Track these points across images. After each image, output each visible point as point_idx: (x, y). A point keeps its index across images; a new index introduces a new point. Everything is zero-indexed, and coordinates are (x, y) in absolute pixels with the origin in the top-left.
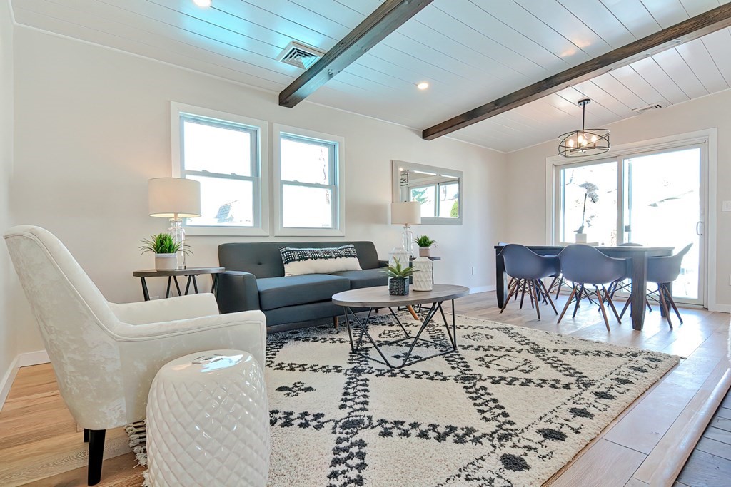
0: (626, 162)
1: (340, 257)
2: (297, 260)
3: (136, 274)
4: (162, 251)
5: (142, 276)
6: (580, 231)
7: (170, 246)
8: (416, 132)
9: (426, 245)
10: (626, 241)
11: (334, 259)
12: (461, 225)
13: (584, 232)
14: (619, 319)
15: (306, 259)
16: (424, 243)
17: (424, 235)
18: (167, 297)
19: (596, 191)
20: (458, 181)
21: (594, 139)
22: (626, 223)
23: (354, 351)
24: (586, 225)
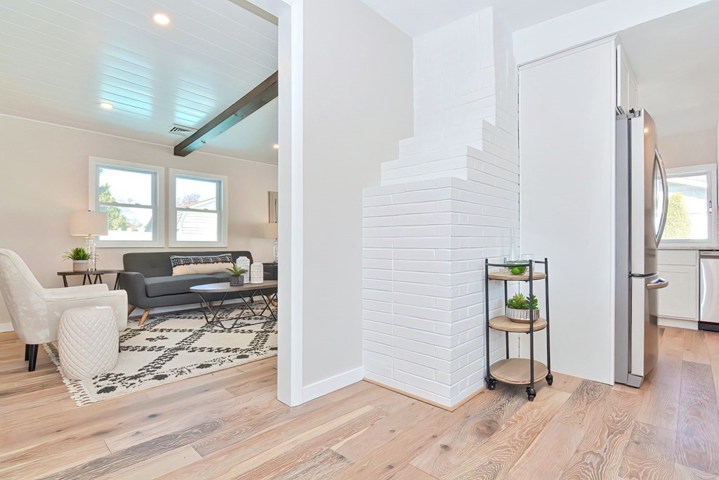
1: (217, 262)
2: (182, 265)
3: (59, 274)
4: (78, 259)
5: (64, 275)
7: (84, 256)
11: (212, 264)
15: (189, 264)
18: (84, 284)
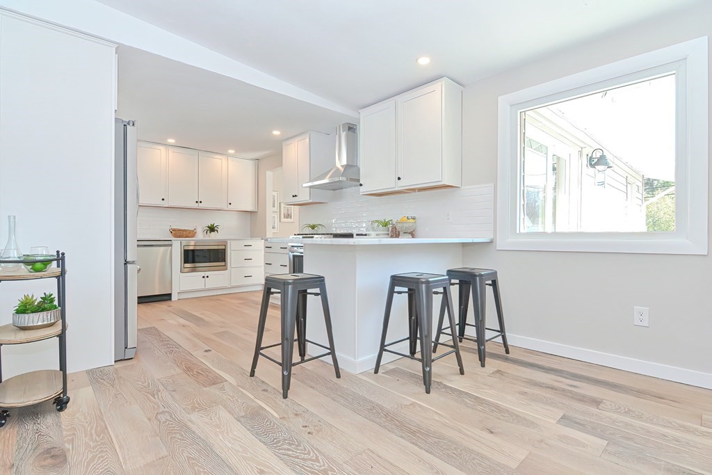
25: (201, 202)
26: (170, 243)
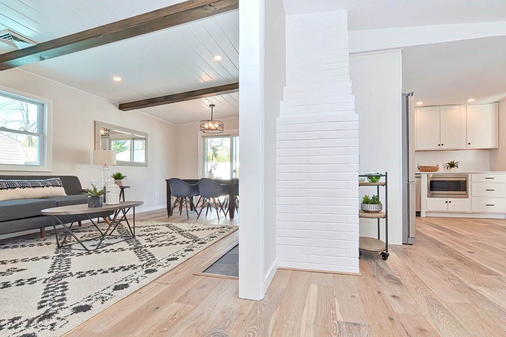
0: (234, 138)
1: (48, 186)
2: (5, 189)
6: (210, 172)
8: (115, 105)
9: (120, 179)
10: (234, 177)
11: (42, 188)
12: (147, 166)
13: (212, 172)
14: (226, 215)
15: (15, 188)
16: (118, 177)
17: (118, 172)
19: (217, 152)
20: (145, 139)
21: (217, 126)
22: (234, 169)
23: (59, 247)
24: (213, 169)
25: (442, 145)
26: (419, 175)
